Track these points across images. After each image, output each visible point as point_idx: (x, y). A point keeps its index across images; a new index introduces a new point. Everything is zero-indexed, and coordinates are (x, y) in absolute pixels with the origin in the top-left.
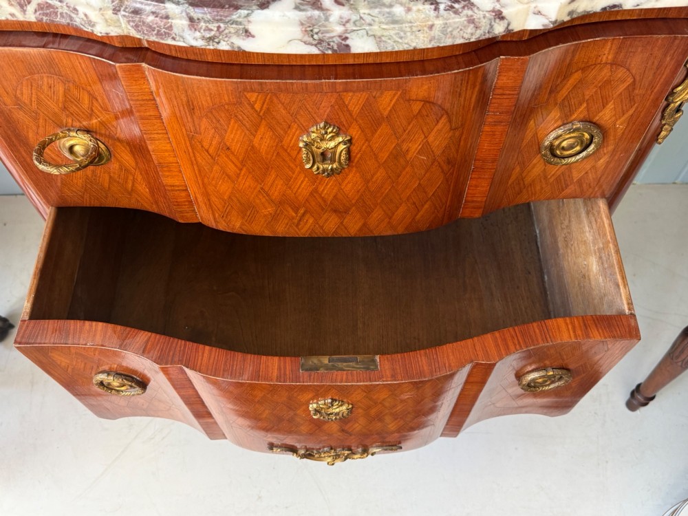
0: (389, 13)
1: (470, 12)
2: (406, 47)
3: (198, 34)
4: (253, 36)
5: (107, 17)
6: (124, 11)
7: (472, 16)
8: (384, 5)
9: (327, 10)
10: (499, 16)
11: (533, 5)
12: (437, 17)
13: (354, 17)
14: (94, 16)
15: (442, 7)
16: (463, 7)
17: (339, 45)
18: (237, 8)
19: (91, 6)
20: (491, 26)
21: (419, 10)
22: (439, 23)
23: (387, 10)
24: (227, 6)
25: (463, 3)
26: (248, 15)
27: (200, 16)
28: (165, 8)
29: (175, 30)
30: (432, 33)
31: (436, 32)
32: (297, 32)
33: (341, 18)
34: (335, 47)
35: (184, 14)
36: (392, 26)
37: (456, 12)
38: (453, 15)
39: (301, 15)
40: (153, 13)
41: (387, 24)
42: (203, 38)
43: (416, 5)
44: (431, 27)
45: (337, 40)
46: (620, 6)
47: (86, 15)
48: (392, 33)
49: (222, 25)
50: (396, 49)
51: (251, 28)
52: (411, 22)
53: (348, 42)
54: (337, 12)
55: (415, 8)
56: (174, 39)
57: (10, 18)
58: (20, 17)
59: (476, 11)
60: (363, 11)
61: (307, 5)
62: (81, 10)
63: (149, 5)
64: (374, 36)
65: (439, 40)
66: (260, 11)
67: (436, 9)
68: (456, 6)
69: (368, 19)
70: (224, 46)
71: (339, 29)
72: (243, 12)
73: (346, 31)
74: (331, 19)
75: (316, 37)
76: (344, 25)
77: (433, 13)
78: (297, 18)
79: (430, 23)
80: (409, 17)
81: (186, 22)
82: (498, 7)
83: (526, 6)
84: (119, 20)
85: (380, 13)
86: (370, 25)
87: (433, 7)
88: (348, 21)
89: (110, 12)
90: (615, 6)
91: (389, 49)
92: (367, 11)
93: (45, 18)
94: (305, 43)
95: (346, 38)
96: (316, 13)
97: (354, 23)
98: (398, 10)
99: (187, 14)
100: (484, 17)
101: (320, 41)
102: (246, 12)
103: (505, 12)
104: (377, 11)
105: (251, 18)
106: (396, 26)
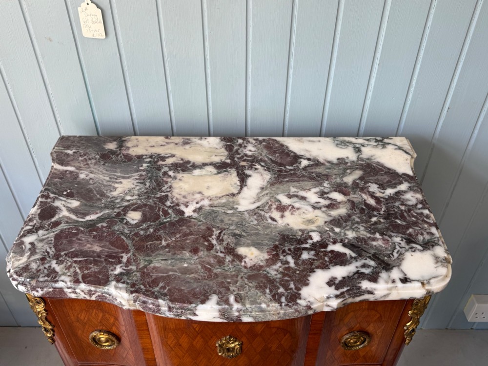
0: (259, 307)
1: (296, 307)
2: (267, 320)
3: (172, 313)
4: (197, 315)
5: (130, 303)
6: (139, 301)
7: (297, 309)
8: (257, 303)
9: (232, 305)
10: (309, 308)
11: (325, 303)
12: (281, 309)
13: (244, 309)
14: (124, 303)
15: (283, 304)
16: (293, 305)
17: (236, 319)
18: (191, 303)
19: (123, 298)
20: (307, 312)
21: (273, 306)
22: (282, 312)
23: (258, 306)
24: (186, 302)
25: (293, 303)
26: (196, 307)
27: (174, 306)
28: (158, 301)
29: (161, 311)
30: (279, 315)
31: (281, 315)
32: (217, 314)
33: (238, 308)
34: (235, 320)
35: (166, 305)
36: (261, 313)
37: (290, 307)
38: (289, 308)
39: (220, 307)
40: (152, 303)
41: (258, 312)
42: (174, 315)
43: (271, 303)
44: (279, 313)
45: (236, 318)
46: (368, 300)
47: (120, 302)
48: (261, 315)
49: (183, 311)
50: (263, 321)
51: (197, 312)
52: (269, 311)
53: (241, 318)
54: (236, 306)
55: (271, 305)
56: (160, 314)
57: (83, 298)
58: (88, 298)
59: (299, 306)
60: (248, 306)
61: (222, 302)
62: (119, 300)
63: (151, 300)
64: (253, 317)
65: (283, 318)
66: (201, 305)
67: (281, 305)
68: (290, 304)
69: (250, 309)
70: (183, 318)
71: (236, 314)
72: (193, 305)
73: (240, 315)
74: (233, 309)
75: (226, 316)
76: (239, 312)
77: (279, 307)
78: (218, 308)
79: (278, 312)
80: (269, 309)
81: (166, 309)
82: (309, 304)
83: (322, 304)
84: (136, 305)
85: (255, 307)
86: (251, 312)
87: (279, 304)
88: (241, 310)
89: (132, 302)
90: (365, 300)
91: (260, 321)
92: (249, 306)
93: (100, 300)
94: (221, 318)
95: (240, 317)
96: (227, 306)
97: (244, 311)
98: (264, 306)
99: (168, 305)
100: (303, 309)
101: (228, 318)
102: (195, 305)
103: (312, 307)
104: (254, 306)
105: (197, 308)
106: (263, 313)
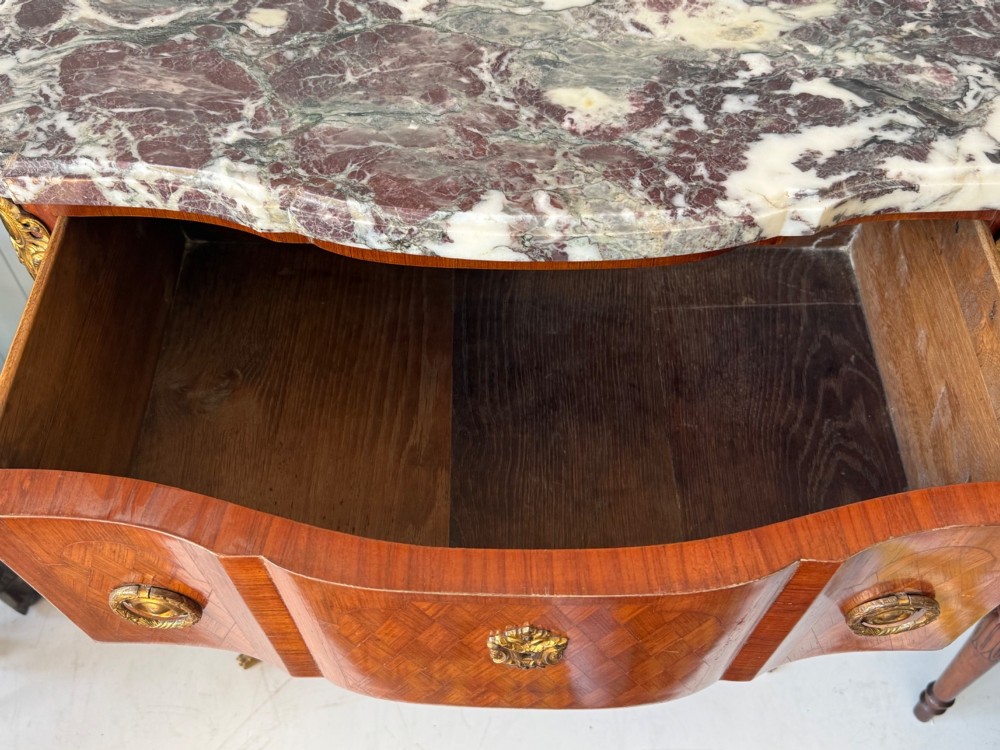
0: (616, 218)
1: (714, 219)
2: (634, 256)
3: (384, 237)
4: (452, 241)
5: (272, 212)
6: (295, 206)
7: (716, 223)
8: (610, 209)
9: (543, 213)
10: (750, 222)
11: (792, 210)
12: (674, 223)
13: (574, 222)
14: (255, 210)
15: (680, 212)
16: (706, 213)
17: (555, 253)
18: (434, 208)
19: (253, 199)
20: (740, 234)
21: (652, 216)
22: (676, 230)
23: (614, 215)
24: (422, 206)
25: (705, 208)
26: (447, 217)
27: (388, 216)
28: (346, 205)
29: (356, 231)
30: (668, 242)
31: (672, 241)
32: (504, 237)
33: (558, 222)
34: (550, 255)
35: (369, 213)
36: (620, 233)
37: (698, 218)
38: (693, 222)
39: (512, 219)
40: (331, 210)
41: (613, 231)
42: (390, 241)
43: (649, 210)
44: (667, 235)
45: (552, 247)
46: (897, 209)
47: (246, 209)
48: (619, 241)
49: (415, 228)
50: (623, 258)
51: (450, 232)
52: (642, 229)
53: (565, 250)
54: (554, 217)
55: (647, 213)
56: (353, 240)
57: (146, 206)
58: (159, 205)
59: (721, 217)
60: (586, 215)
61: (518, 206)
62: (241, 202)
63: (326, 201)
64: (598, 243)
65: (675, 249)
66: (461, 213)
67: (674, 214)
68: (698, 211)
69: (591, 225)
70: (414, 251)
71: (556, 236)
72: (441, 214)
73: (564, 238)
74: (547, 224)
75: (527, 243)
76: (562, 231)
77: (669, 219)
78: (505, 222)
79: (666, 231)
80: (640, 223)
81: (370, 223)
82: (748, 212)
83: (782, 211)
84: (286, 216)
85: (605, 218)
86: (593, 231)
87: (669, 212)
88: (567, 227)
89: (278, 206)
90: (890, 209)
91: (615, 258)
92: (590, 216)
93: (190, 209)
94: (514, 250)
95: (564, 246)
96: (529, 217)
97: (574, 229)
98: (627, 215)
99: (373, 213)
100: (731, 225)
101: (532, 249)
102: (445, 214)
103: (757, 218)
104: (601, 215)
105: (450, 221)
106: (625, 234)
